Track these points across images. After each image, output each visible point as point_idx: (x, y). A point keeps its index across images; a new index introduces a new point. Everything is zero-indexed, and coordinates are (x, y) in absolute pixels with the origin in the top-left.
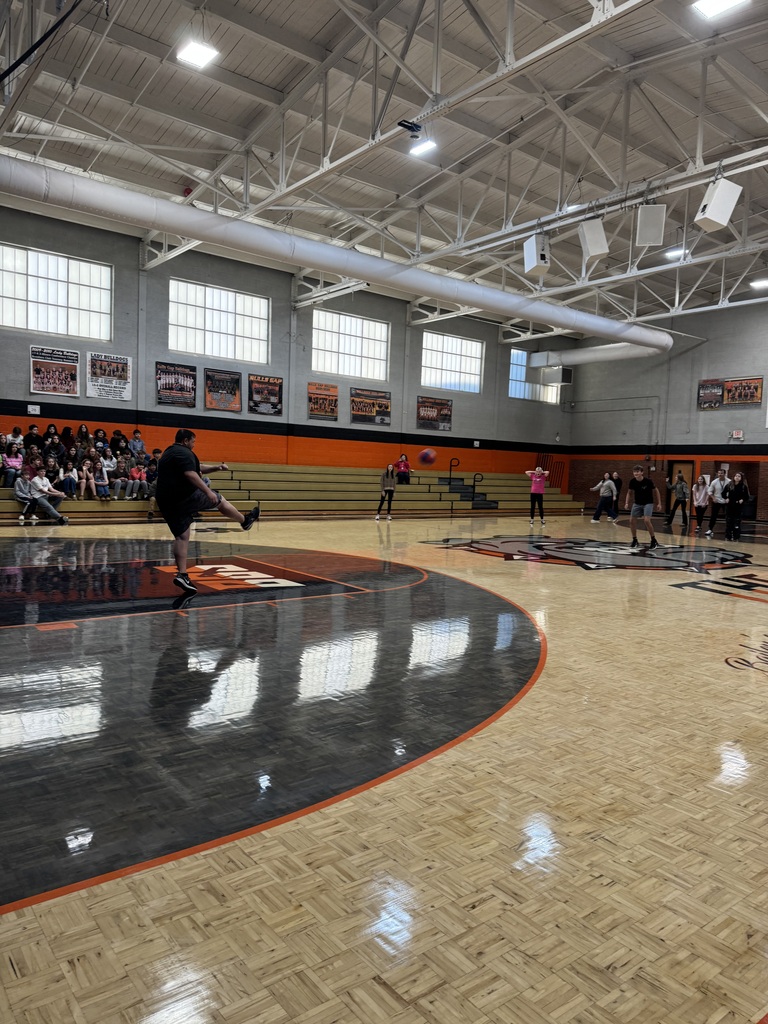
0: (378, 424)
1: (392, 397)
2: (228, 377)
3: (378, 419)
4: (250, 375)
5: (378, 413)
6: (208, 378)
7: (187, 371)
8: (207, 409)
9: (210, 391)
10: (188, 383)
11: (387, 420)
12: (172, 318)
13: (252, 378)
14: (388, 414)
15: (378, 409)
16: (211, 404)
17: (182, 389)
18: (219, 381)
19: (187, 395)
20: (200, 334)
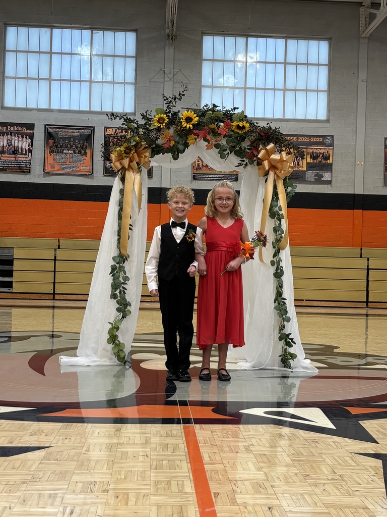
0: (310, 182)
1: (335, 142)
2: (76, 133)
3: (310, 176)
4: (106, 129)
5: (310, 167)
6: (49, 136)
7: (23, 130)
8: (47, 174)
9: (52, 152)
10: (24, 144)
11: (326, 176)
12: (9, 70)
13: (109, 132)
14: (329, 167)
15: (309, 160)
16: (53, 167)
17: (15, 151)
18: (64, 138)
19: (21, 158)
20: (44, 85)
